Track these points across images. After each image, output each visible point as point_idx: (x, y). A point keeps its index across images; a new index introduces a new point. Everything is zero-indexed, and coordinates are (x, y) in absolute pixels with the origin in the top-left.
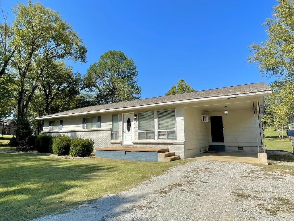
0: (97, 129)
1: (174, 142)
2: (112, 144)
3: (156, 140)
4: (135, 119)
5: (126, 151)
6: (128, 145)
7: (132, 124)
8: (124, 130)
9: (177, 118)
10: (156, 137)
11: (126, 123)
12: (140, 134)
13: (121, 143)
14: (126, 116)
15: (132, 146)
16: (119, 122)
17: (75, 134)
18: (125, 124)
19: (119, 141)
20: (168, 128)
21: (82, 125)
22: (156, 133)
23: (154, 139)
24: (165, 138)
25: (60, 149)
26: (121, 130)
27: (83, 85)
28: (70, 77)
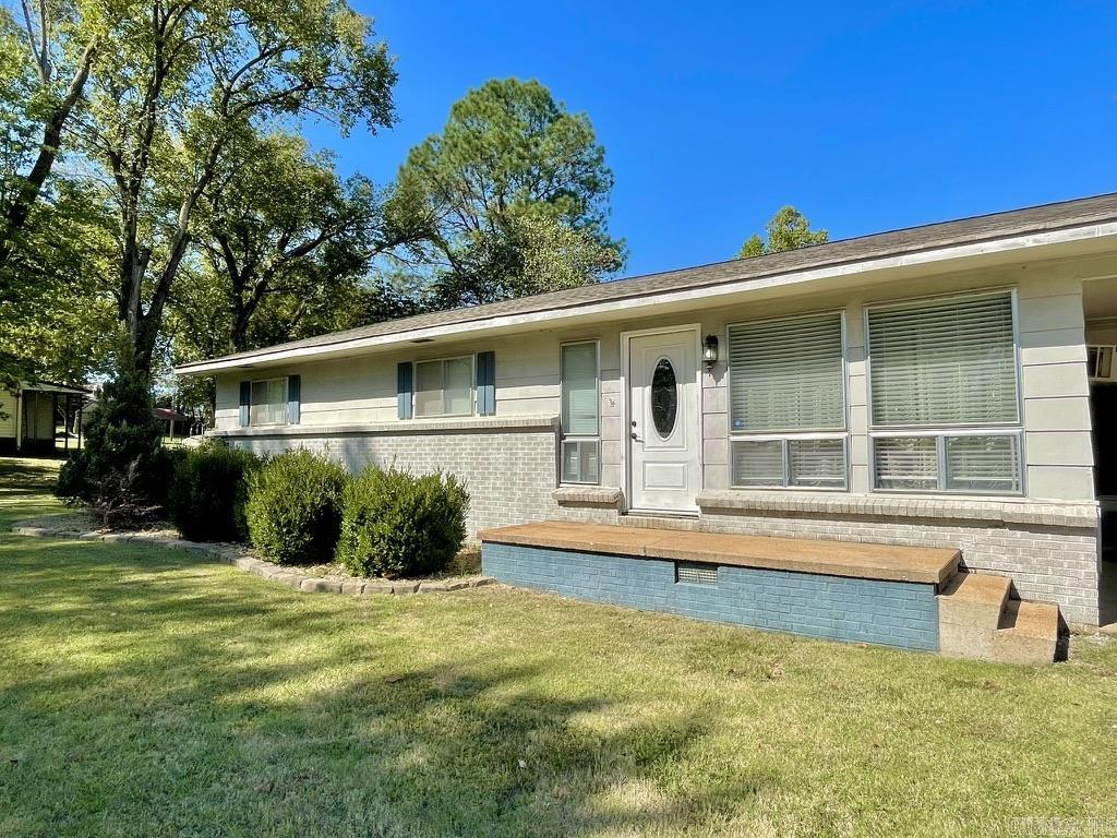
0: (477, 420)
1: (1009, 509)
2: (563, 503)
3: (861, 494)
4: (711, 365)
5: (679, 563)
6: (664, 516)
7: (690, 394)
8: (634, 430)
9: (1027, 355)
10: (862, 475)
11: (648, 389)
12: (739, 450)
13: (619, 504)
14: (644, 351)
15: (690, 523)
16: (606, 385)
17: (362, 446)
18: (643, 396)
19: (607, 490)
20: (945, 418)
21: (394, 401)
22: (861, 451)
23: (844, 485)
24: (934, 483)
25: (289, 532)
26: (614, 428)
27: (383, 229)
28: (328, 193)
